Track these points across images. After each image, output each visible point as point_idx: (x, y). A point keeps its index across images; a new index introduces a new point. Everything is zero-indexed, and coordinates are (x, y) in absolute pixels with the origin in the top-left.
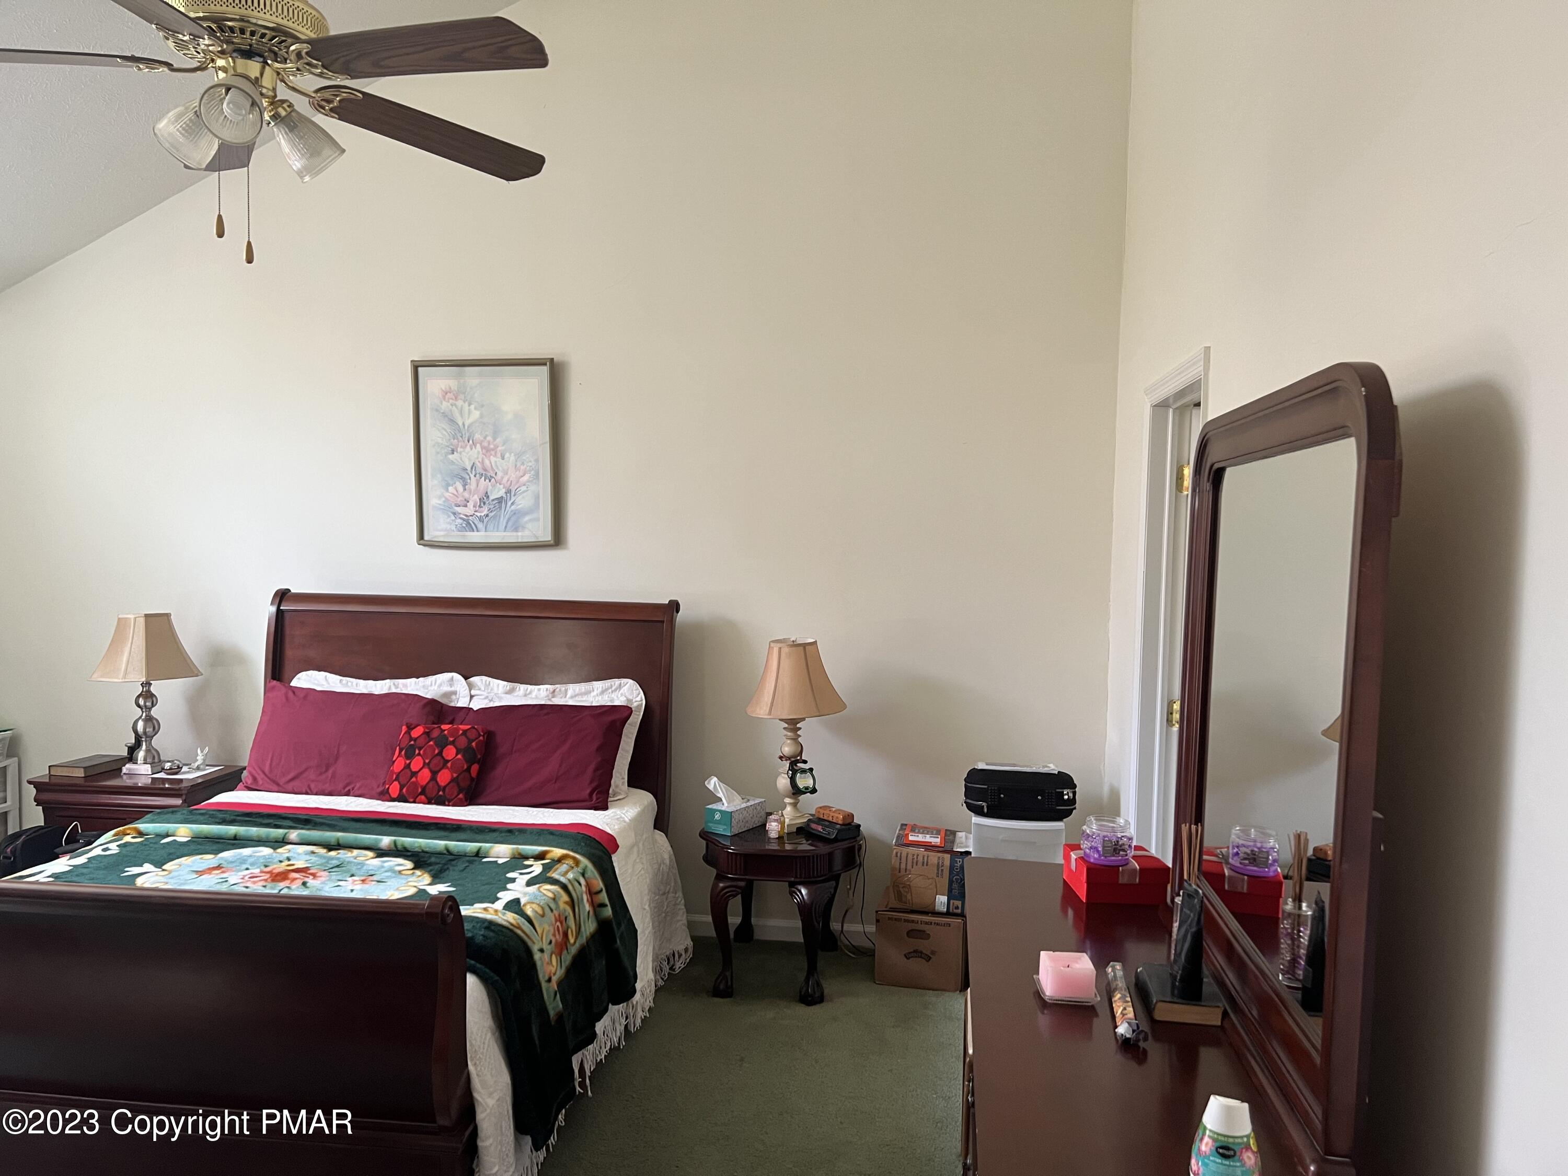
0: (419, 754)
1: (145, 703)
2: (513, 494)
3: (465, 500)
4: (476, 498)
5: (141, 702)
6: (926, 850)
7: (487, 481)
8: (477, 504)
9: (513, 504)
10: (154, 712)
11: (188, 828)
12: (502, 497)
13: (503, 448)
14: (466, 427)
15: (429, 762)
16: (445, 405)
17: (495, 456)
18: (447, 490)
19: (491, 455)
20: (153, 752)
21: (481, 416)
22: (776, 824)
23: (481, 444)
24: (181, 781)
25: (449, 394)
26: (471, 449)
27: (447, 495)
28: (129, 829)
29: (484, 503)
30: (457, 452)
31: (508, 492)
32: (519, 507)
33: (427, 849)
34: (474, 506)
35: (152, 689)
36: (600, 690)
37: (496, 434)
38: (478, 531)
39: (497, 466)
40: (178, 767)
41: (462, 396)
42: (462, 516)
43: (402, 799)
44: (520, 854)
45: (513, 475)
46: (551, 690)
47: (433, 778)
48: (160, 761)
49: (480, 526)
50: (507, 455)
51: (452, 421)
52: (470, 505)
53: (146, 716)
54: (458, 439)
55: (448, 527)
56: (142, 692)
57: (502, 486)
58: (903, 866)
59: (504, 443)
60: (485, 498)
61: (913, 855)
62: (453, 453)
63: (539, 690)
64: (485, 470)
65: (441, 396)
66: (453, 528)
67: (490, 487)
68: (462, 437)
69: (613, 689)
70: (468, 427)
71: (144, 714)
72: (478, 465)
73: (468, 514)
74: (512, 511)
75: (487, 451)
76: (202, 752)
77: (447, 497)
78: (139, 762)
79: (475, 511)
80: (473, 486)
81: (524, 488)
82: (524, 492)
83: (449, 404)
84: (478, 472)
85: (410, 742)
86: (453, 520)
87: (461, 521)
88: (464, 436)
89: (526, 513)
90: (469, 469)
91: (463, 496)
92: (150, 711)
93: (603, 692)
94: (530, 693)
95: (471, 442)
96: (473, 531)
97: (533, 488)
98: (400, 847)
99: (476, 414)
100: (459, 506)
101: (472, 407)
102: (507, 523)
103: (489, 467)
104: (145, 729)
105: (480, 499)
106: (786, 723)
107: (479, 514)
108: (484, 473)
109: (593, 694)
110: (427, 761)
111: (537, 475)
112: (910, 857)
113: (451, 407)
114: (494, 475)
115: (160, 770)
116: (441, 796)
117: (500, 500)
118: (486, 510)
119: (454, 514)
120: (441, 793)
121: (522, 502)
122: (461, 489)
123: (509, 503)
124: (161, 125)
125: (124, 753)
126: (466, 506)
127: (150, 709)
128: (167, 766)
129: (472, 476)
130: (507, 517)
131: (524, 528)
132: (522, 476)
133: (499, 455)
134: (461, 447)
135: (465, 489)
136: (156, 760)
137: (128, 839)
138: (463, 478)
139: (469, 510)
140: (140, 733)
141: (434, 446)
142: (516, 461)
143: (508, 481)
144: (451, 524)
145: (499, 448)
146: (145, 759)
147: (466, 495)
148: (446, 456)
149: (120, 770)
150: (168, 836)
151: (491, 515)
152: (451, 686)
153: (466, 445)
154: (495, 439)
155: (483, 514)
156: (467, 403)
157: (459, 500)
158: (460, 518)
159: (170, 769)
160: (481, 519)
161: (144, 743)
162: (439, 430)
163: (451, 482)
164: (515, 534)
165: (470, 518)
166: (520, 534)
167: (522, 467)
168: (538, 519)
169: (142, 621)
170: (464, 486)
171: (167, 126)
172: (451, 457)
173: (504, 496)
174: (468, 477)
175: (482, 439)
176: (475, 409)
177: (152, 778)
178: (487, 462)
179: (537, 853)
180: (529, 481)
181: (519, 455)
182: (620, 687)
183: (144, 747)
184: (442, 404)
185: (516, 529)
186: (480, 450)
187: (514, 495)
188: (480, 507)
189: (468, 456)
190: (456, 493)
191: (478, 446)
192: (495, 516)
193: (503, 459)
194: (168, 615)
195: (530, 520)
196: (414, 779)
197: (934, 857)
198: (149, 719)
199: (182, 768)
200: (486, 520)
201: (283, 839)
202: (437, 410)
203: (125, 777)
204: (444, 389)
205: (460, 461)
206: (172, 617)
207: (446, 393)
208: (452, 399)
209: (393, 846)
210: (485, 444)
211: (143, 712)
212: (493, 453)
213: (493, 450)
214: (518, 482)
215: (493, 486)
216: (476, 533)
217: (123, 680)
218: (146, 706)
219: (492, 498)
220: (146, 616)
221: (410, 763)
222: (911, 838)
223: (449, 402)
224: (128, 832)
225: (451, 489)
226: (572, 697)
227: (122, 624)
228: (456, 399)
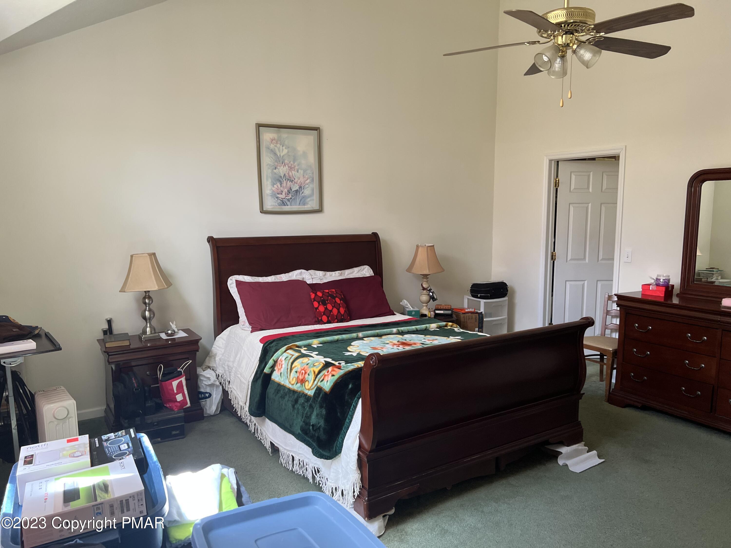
1: (148, 301)
2: (302, 188)
3: (281, 191)
4: (286, 190)
5: (145, 301)
6: (471, 314)
7: (291, 182)
8: (286, 192)
9: (302, 193)
12: (297, 190)
13: (298, 167)
14: (281, 157)
16: (272, 146)
17: (294, 171)
18: (274, 187)
19: (292, 170)
21: (288, 152)
23: (288, 165)
25: (274, 141)
26: (284, 167)
27: (274, 189)
29: (290, 193)
30: (277, 169)
31: (300, 187)
32: (305, 194)
34: (285, 194)
37: (294, 161)
38: (287, 206)
39: (295, 175)
41: (279, 142)
42: (280, 199)
43: (329, 322)
44: (439, 326)
45: (302, 180)
46: (341, 273)
49: (288, 203)
50: (300, 171)
51: (275, 154)
52: (284, 193)
54: (278, 162)
55: (274, 204)
56: (146, 296)
57: (297, 185)
58: (465, 321)
59: (298, 165)
60: (290, 190)
61: (468, 316)
62: (276, 169)
63: (335, 273)
64: (290, 177)
65: (270, 141)
66: (277, 204)
67: (292, 185)
68: (279, 161)
69: (362, 270)
70: (282, 157)
72: (287, 175)
73: (283, 198)
74: (302, 196)
75: (291, 168)
76: (173, 324)
77: (274, 190)
79: (286, 196)
80: (284, 184)
81: (307, 186)
82: (308, 187)
83: (274, 145)
84: (286, 178)
85: (321, 298)
86: (276, 201)
87: (279, 201)
88: (280, 161)
89: (309, 197)
90: (283, 176)
91: (280, 190)
93: (358, 272)
94: (332, 275)
95: (283, 164)
96: (285, 206)
97: (311, 186)
98: (400, 332)
99: (285, 151)
100: (279, 194)
101: (284, 147)
102: (300, 201)
103: (291, 176)
104: (149, 315)
105: (288, 191)
106: (423, 276)
107: (287, 198)
108: (289, 178)
109: (354, 273)
111: (313, 180)
112: (467, 317)
113: (274, 147)
114: (294, 180)
117: (297, 191)
118: (291, 195)
119: (277, 198)
121: (307, 192)
122: (279, 186)
123: (301, 193)
126: (282, 194)
127: (150, 305)
129: (284, 180)
130: (300, 198)
131: (308, 204)
132: (306, 180)
133: (296, 170)
134: (279, 166)
135: (281, 186)
138: (280, 181)
139: (283, 196)
140: (147, 318)
141: (267, 165)
142: (304, 173)
143: (300, 182)
144: (275, 202)
145: (296, 167)
146: (151, 332)
147: (282, 189)
148: (273, 170)
151: (293, 198)
153: (281, 166)
154: (294, 163)
155: (289, 198)
156: (281, 146)
157: (279, 191)
158: (280, 200)
160: (288, 200)
161: (149, 323)
162: (269, 158)
163: (275, 183)
164: (303, 206)
165: (284, 199)
166: (306, 206)
167: (306, 176)
168: (313, 200)
170: (281, 185)
172: (275, 171)
173: (298, 189)
174: (282, 181)
175: (288, 163)
176: (285, 148)
178: (290, 174)
179: (444, 325)
180: (309, 183)
181: (305, 171)
182: (364, 269)
184: (270, 145)
185: (304, 204)
186: (288, 168)
187: (303, 189)
188: (288, 194)
189: (282, 170)
190: (277, 188)
191: (287, 166)
192: (294, 199)
193: (298, 172)
195: (310, 200)
197: (474, 315)
198: (150, 310)
200: (290, 201)
202: (268, 148)
204: (272, 138)
205: (279, 173)
206: (156, 255)
207: (273, 140)
208: (275, 143)
210: (290, 165)
211: (147, 307)
212: (293, 169)
213: (293, 168)
214: (304, 183)
215: (293, 185)
216: (286, 207)
218: (148, 303)
219: (293, 190)
223: (273, 144)
225: (275, 186)
226: (348, 275)
228: (277, 143)
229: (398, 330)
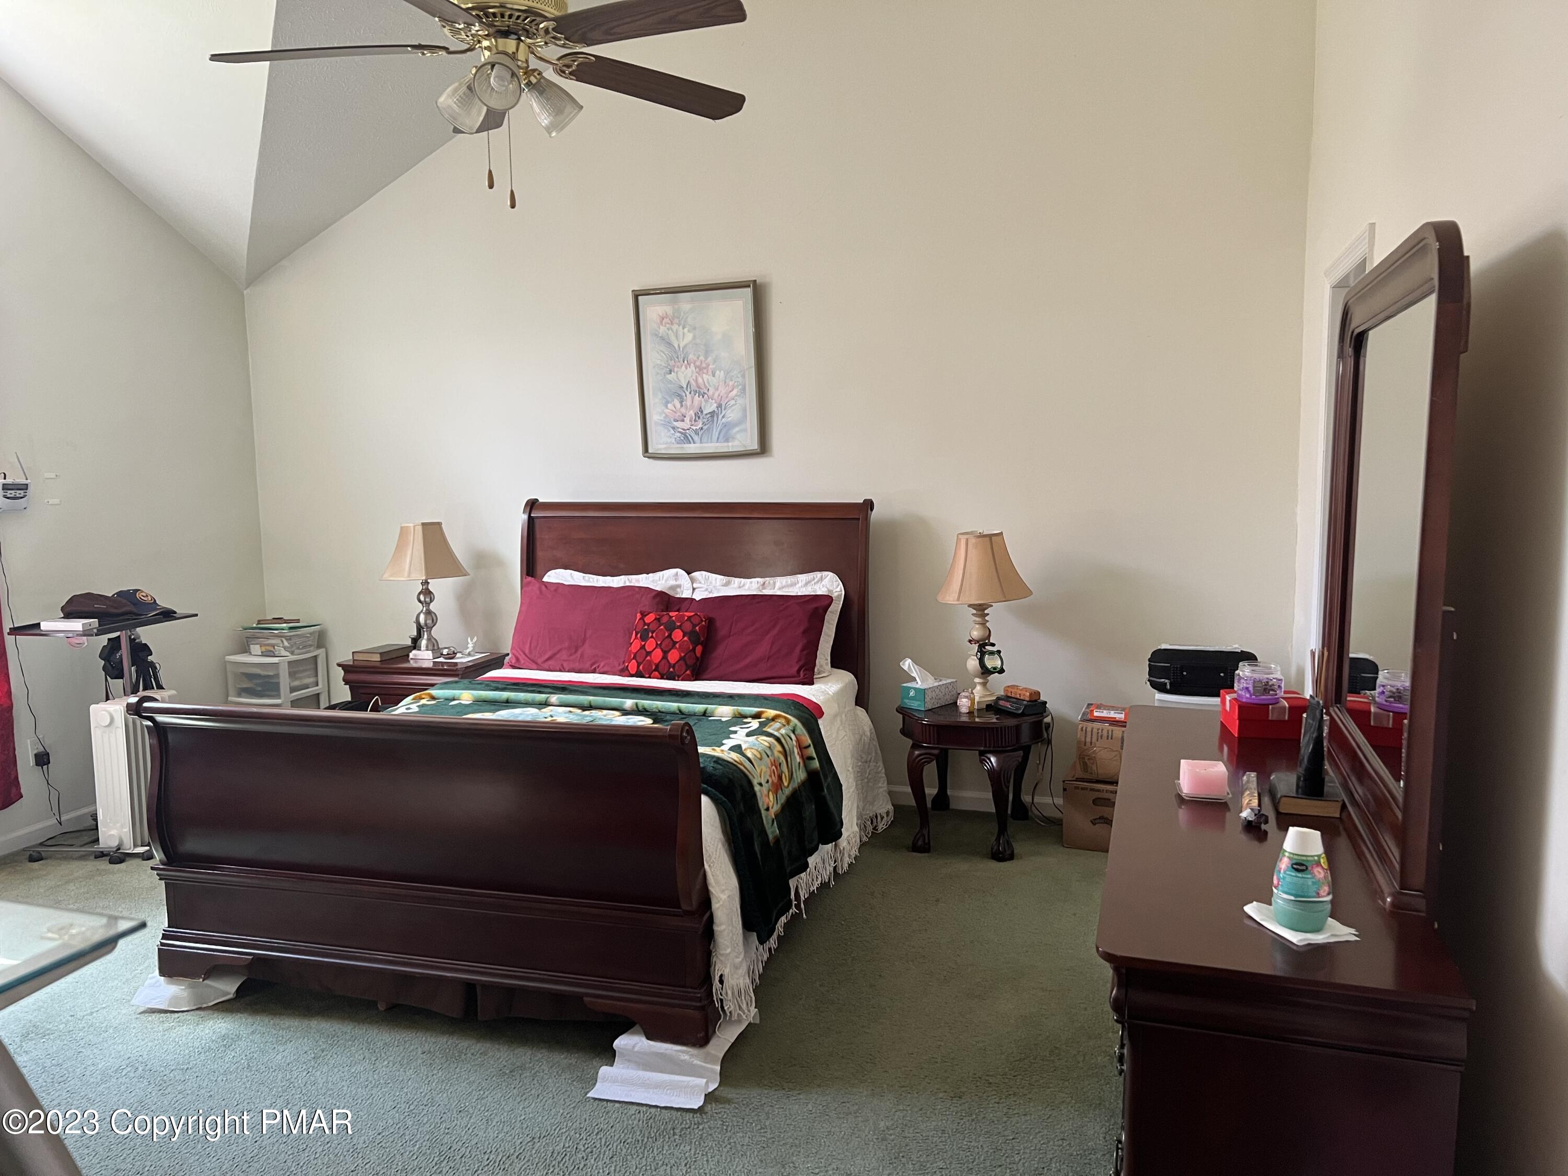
0: (652, 637)
1: (425, 599)
2: (723, 408)
3: (683, 415)
4: (692, 413)
5: (422, 598)
6: (1111, 725)
7: (701, 397)
8: (692, 418)
9: (723, 417)
10: (432, 607)
11: (470, 693)
12: (714, 411)
13: (714, 366)
14: (681, 349)
15: (661, 643)
16: (662, 330)
17: (707, 373)
18: (667, 407)
19: (703, 373)
20: (433, 640)
21: (694, 338)
22: (966, 700)
23: (694, 364)
24: (456, 664)
25: (665, 319)
26: (686, 368)
27: (667, 411)
28: (424, 694)
29: (699, 418)
30: (674, 372)
31: (719, 406)
32: (729, 419)
33: (663, 710)
34: (691, 421)
35: (430, 587)
36: (804, 582)
37: (707, 353)
38: (694, 443)
39: (708, 382)
40: (454, 653)
41: (676, 321)
42: (680, 430)
43: (639, 675)
44: (740, 714)
45: (722, 391)
46: (762, 583)
47: (665, 657)
48: (439, 648)
49: (696, 438)
50: (718, 372)
51: (669, 344)
52: (687, 419)
53: (427, 610)
54: (675, 360)
55: (669, 440)
56: (423, 589)
57: (714, 401)
58: (1088, 740)
59: (715, 361)
60: (700, 413)
61: (1098, 729)
62: (671, 373)
63: (751, 583)
64: (699, 387)
65: (659, 322)
66: (673, 441)
67: (703, 403)
68: (678, 358)
69: (816, 580)
70: (683, 349)
71: (425, 609)
72: (693, 383)
73: (686, 428)
74: (723, 424)
75: (700, 369)
76: (472, 640)
77: (668, 414)
78: (422, 649)
79: (692, 425)
80: (688, 402)
81: (733, 402)
82: (734, 405)
83: (666, 328)
84: (692, 389)
85: (644, 626)
86: (672, 434)
87: (679, 435)
88: (679, 357)
89: (736, 425)
90: (685, 387)
91: (680, 412)
92: (429, 606)
93: (806, 584)
94: (744, 585)
95: (686, 362)
96: (690, 443)
97: (740, 401)
98: (640, 708)
99: (689, 337)
100: (678, 421)
101: (686, 330)
102: (719, 434)
103: (702, 386)
104: (426, 621)
105: (695, 414)
106: (974, 609)
107: (694, 428)
108: (698, 389)
109: (797, 586)
110: (659, 643)
111: (744, 390)
112: (1095, 731)
113: (667, 331)
114: (706, 392)
115: (440, 655)
116: (671, 672)
117: (712, 414)
118: (701, 423)
119: (673, 428)
120: (671, 670)
121: (732, 415)
122: (678, 405)
123: (720, 417)
124: (441, 99)
125: (409, 642)
126: (683, 421)
127: (428, 604)
128: (445, 652)
129: (688, 393)
130: (719, 428)
131: (734, 438)
132: (731, 391)
133: (710, 373)
134: (678, 367)
135: (682, 406)
136: (436, 648)
137: (423, 702)
138: (679, 395)
139: (686, 425)
140: (422, 625)
141: (654, 367)
142: (726, 377)
143: (719, 396)
144: (671, 437)
145: (710, 366)
146: (427, 647)
147: (683, 410)
148: (665, 376)
149: (408, 656)
150: (454, 699)
151: (705, 428)
152: (676, 580)
153: (682, 366)
154: (706, 358)
155: (698, 428)
156: (681, 327)
157: (677, 415)
158: (679, 432)
159: (448, 654)
160: (696, 432)
161: (426, 633)
162: (658, 352)
163: (670, 400)
164: (726, 444)
165: (687, 431)
166: (730, 444)
167: (731, 383)
168: (745, 430)
169: (420, 528)
170: (681, 402)
171: (446, 99)
172: (668, 376)
173: (716, 410)
174: (684, 394)
175: (695, 358)
176: (689, 331)
177: (434, 662)
178: (700, 380)
179: (754, 713)
180: (736, 396)
181: (727, 373)
182: (821, 579)
183: (426, 636)
184: (659, 328)
185: (727, 440)
186: (694, 369)
187: (725, 409)
188: (695, 421)
189: (685, 375)
190: (675, 410)
191: (692, 365)
192: (708, 429)
193: (714, 376)
194: (439, 524)
195: (738, 432)
196: (648, 658)
197: (1117, 731)
198: (429, 613)
199: (456, 654)
200: (700, 433)
201: (546, 701)
202: (656, 335)
203: (412, 662)
204: (661, 315)
205: (677, 380)
206: (443, 526)
207: (663, 319)
208: (668, 324)
209: (635, 707)
210: (698, 363)
211: (423, 606)
212: (705, 371)
213: (705, 368)
214: (727, 397)
215: (706, 401)
216: (692, 445)
217: (408, 579)
218: (425, 601)
219: (705, 412)
220: (423, 524)
221: (645, 644)
222: (1096, 714)
223: (665, 326)
224: (423, 696)
225: (669, 405)
226: (780, 589)
227: (404, 532)
228: (672, 324)
229: (637, 704)
